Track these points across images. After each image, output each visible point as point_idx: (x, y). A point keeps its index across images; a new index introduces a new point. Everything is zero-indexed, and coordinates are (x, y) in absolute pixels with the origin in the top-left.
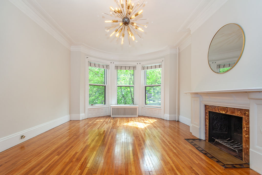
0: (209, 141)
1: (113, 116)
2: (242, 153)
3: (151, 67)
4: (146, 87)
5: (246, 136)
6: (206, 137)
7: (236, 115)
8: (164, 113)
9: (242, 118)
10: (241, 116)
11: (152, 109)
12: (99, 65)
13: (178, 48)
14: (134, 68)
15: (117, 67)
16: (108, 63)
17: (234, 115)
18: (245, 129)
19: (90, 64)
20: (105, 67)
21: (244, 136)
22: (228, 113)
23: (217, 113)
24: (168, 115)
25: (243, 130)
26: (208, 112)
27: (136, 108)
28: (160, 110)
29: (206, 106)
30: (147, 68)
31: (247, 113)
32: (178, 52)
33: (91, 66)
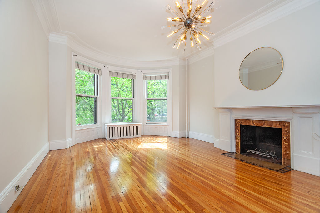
0: (241, 153)
1: (110, 138)
2: (282, 159)
3: (156, 78)
4: (147, 100)
5: (286, 144)
6: (237, 149)
7: (274, 127)
8: (173, 130)
9: (281, 129)
10: (281, 128)
11: (157, 126)
12: (89, 68)
13: (187, 60)
14: (134, 76)
15: (112, 73)
16: (101, 66)
17: (272, 127)
18: (285, 138)
19: (78, 65)
20: (97, 71)
21: (283, 144)
22: (264, 126)
23: (251, 126)
24: (178, 132)
25: (282, 139)
26: (240, 126)
27: (138, 126)
28: (167, 127)
29: (236, 120)
30: (151, 78)
31: (287, 124)
32: (187, 63)
33: (78, 68)
